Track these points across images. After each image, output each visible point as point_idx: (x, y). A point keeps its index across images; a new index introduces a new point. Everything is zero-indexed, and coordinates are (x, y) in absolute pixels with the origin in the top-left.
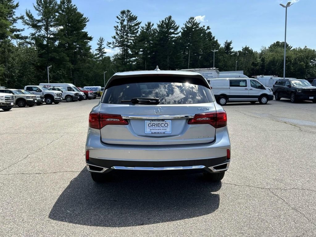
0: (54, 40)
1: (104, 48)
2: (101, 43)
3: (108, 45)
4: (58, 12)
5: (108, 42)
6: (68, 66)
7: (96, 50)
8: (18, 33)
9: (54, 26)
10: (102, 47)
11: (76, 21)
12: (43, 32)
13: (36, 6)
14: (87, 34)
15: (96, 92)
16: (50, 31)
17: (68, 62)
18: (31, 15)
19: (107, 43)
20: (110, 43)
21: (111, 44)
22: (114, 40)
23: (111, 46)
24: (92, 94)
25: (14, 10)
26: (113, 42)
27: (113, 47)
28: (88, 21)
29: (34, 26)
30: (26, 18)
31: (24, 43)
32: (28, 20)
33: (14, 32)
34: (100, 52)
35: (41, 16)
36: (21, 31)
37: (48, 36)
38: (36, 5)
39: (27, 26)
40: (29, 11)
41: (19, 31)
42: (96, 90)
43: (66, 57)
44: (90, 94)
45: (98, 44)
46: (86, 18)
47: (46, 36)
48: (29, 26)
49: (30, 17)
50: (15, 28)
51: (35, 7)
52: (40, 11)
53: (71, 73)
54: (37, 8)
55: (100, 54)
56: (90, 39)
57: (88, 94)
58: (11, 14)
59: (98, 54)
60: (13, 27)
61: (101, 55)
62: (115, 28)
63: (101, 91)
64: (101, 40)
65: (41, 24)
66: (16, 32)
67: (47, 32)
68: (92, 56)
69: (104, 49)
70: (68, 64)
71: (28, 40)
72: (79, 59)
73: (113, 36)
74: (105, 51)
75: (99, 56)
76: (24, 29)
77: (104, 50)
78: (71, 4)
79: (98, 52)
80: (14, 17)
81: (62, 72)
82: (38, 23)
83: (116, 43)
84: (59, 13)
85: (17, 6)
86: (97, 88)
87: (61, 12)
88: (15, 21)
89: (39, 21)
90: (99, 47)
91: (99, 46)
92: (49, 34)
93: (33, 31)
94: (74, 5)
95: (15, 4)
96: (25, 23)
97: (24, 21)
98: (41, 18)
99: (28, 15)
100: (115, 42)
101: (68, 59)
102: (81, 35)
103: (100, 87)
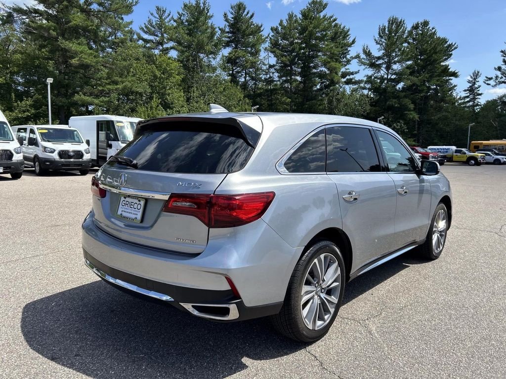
0: (397, 81)
1: (479, 87)
2: (475, 79)
3: (487, 82)
4: (406, 41)
5: (486, 77)
6: (411, 117)
7: (465, 91)
8: (351, 77)
9: (399, 62)
10: (476, 86)
11: (433, 51)
12: (383, 72)
13: (377, 39)
14: (449, 67)
15: (445, 156)
16: (392, 69)
17: (412, 111)
18: (369, 51)
19: (486, 79)
20: (490, 79)
21: (493, 80)
22: (499, 73)
23: (492, 82)
24: (435, 157)
25: (349, 49)
26: (497, 77)
27: (495, 84)
28: (456, 48)
29: (372, 65)
30: (363, 56)
31: (357, 89)
32: (364, 59)
33: (346, 76)
34: (470, 94)
35: (383, 51)
36: (355, 74)
37: (389, 77)
38: (377, 36)
39: (363, 67)
40: (367, 47)
41: (352, 74)
42: (447, 152)
43: (410, 104)
44: (433, 157)
45: (469, 82)
46: (453, 44)
47: (386, 76)
48: (366, 66)
49: (368, 54)
50: (348, 71)
51: (375, 40)
52: (382, 44)
53: (416, 126)
54: (378, 42)
55: (471, 96)
56: (455, 74)
57: (429, 157)
58: (345, 54)
59: (467, 97)
60: (346, 69)
61: (472, 99)
62: (502, 54)
63: (454, 154)
64: (476, 75)
65: (381, 62)
66: (349, 76)
67: (388, 72)
68: (453, 101)
69: (479, 89)
70: (411, 114)
71: (362, 85)
72: (432, 106)
73: (496, 67)
74: (480, 92)
75: (468, 99)
76: (359, 71)
77: (478, 91)
78: (428, 27)
79: (469, 94)
80: (348, 57)
81: (401, 126)
82: (377, 61)
83: (502, 78)
84: (409, 43)
85: (353, 42)
86: (448, 149)
87: (411, 41)
88: (348, 62)
89: (379, 58)
90: (470, 87)
91: (471, 85)
92: (390, 74)
93: (370, 72)
94: (433, 28)
95: (351, 40)
96: (362, 63)
97: (359, 61)
98: (383, 53)
99: (365, 52)
100: (500, 76)
101: (412, 106)
102: (438, 71)
103: (454, 148)
